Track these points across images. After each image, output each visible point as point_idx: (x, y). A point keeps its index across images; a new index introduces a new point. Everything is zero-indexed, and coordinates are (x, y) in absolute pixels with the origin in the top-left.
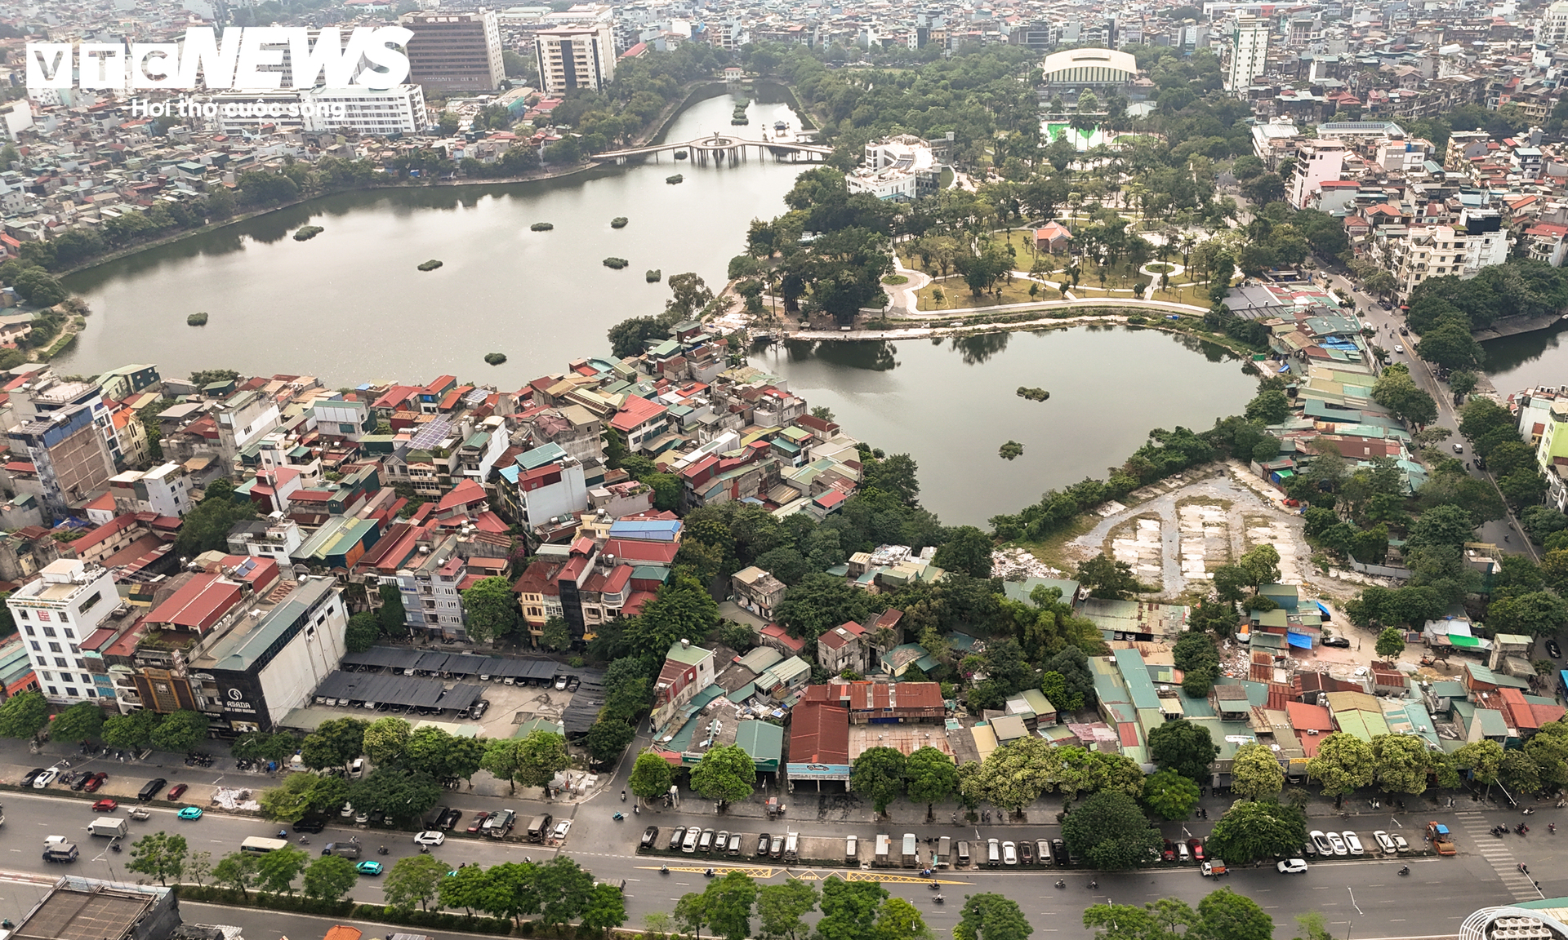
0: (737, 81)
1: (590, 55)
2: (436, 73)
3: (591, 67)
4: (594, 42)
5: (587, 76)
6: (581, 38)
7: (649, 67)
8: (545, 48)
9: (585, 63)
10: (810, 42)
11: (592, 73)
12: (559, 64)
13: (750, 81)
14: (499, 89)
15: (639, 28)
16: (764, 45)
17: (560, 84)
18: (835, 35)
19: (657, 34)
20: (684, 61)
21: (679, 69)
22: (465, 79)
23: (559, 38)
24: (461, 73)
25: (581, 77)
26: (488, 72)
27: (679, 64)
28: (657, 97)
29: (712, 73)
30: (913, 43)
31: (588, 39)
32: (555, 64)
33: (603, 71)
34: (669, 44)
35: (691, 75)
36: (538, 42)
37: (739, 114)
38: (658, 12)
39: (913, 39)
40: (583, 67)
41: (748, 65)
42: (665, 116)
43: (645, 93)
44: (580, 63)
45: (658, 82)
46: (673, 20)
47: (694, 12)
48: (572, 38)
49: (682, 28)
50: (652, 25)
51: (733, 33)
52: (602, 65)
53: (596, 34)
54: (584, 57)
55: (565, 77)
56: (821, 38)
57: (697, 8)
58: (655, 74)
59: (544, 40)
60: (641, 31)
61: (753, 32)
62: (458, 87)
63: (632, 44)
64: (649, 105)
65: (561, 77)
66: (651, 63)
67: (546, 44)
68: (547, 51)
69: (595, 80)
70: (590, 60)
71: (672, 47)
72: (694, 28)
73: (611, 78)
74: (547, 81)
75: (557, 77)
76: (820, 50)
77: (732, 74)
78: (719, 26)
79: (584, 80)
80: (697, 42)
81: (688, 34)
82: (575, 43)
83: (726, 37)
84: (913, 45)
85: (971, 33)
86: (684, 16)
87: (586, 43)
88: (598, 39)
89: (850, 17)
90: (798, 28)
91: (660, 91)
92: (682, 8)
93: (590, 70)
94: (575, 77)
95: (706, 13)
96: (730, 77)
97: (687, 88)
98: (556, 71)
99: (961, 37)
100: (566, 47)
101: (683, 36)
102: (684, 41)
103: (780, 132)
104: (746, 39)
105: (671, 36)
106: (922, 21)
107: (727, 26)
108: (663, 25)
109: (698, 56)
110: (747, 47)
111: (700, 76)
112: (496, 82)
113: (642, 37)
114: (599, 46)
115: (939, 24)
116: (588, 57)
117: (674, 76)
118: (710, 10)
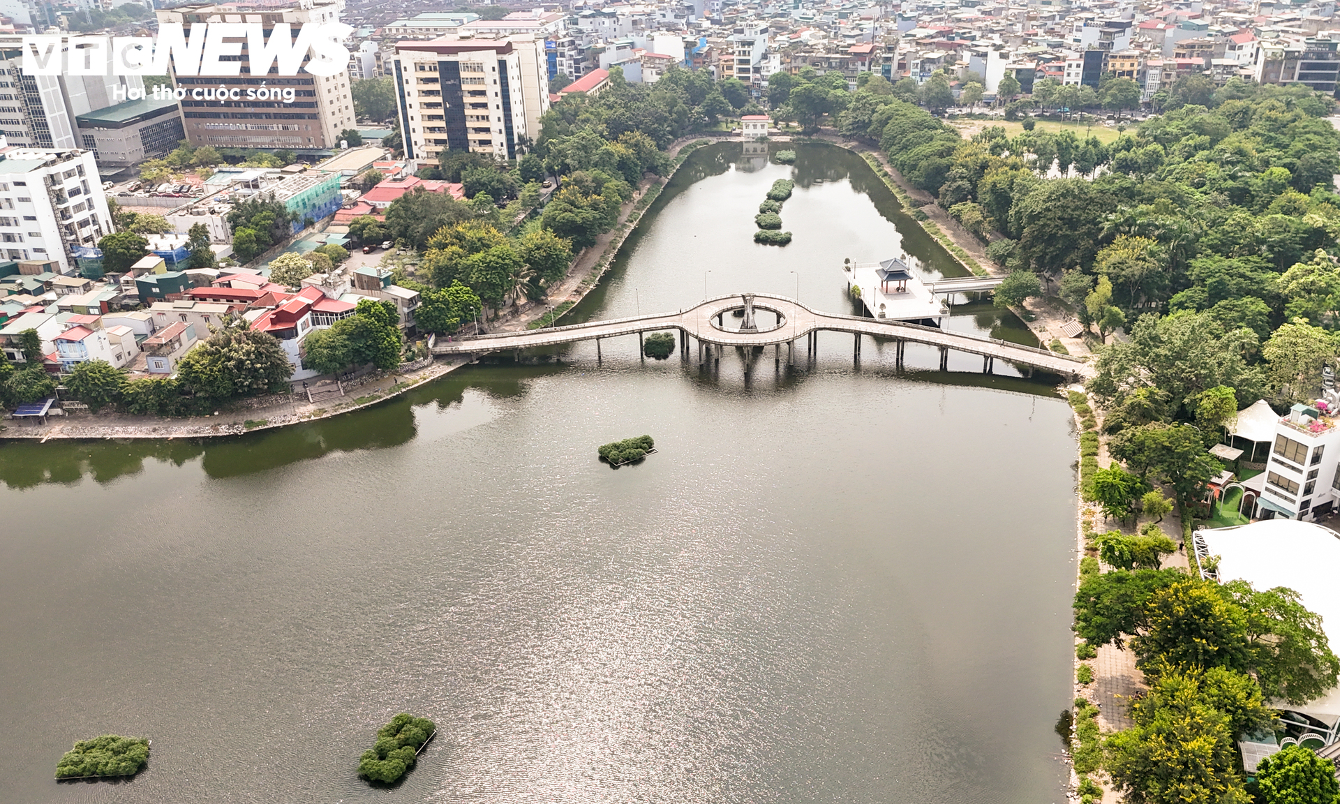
0: (762, 139)
1: (493, 89)
2: (226, 116)
3: (495, 113)
4: (503, 65)
5: (487, 130)
6: (476, 57)
7: (605, 114)
8: (411, 75)
9: (484, 105)
10: (887, 72)
11: (496, 125)
12: (437, 105)
13: (787, 139)
14: (338, 146)
15: (600, 45)
16: (808, 76)
17: (437, 142)
18: (932, 61)
19: (628, 54)
20: (672, 104)
21: (661, 120)
22: (276, 126)
23: (434, 57)
24: (268, 116)
25: (478, 130)
26: (315, 117)
27: (662, 108)
28: (615, 183)
29: (717, 123)
30: (1074, 75)
31: (491, 59)
32: (429, 105)
33: (517, 122)
34: (647, 72)
35: (682, 128)
36: (398, 63)
37: (769, 218)
38: (634, 22)
39: (1074, 70)
40: (481, 112)
41: (782, 110)
42: (628, 217)
43: (588, 175)
44: (475, 106)
45: (618, 149)
46: (656, 34)
47: (688, 24)
48: (461, 57)
49: (671, 46)
50: (622, 41)
51: (755, 55)
52: (516, 109)
53: (508, 49)
54: (483, 93)
55: (449, 130)
56: (902, 66)
57: (692, 19)
58: (616, 130)
59: (407, 59)
60: (603, 50)
61: (787, 53)
62: (264, 140)
63: (588, 69)
64: (594, 206)
65: (440, 129)
66: (610, 107)
67: (411, 68)
68: (413, 81)
69: (503, 138)
70: (494, 101)
71: (651, 77)
72: (689, 46)
73: (534, 132)
74: (414, 137)
75: (432, 130)
76: (909, 87)
77: (753, 128)
78: (730, 44)
79: (483, 136)
80: (694, 69)
81: (679, 55)
82: (467, 67)
83: (741, 62)
84: (1072, 80)
85: (1181, 61)
86: (671, 28)
87: (487, 68)
88: (510, 60)
89: (941, 34)
90: (866, 48)
91: (623, 166)
92: (670, 18)
93: (493, 119)
94: (465, 130)
95: (706, 24)
96: (751, 131)
97: (675, 152)
98: (431, 118)
99: (1164, 68)
100: (450, 71)
101: (670, 59)
102: (672, 68)
103: (894, 284)
104: (774, 66)
105: (651, 59)
106: (1091, 38)
107: (744, 44)
108: (639, 41)
109: (696, 93)
110: (778, 80)
111: (698, 129)
112: (331, 135)
113: (604, 59)
114: (512, 73)
115: (1121, 44)
116: (490, 93)
117: (652, 134)
118: (714, 22)
